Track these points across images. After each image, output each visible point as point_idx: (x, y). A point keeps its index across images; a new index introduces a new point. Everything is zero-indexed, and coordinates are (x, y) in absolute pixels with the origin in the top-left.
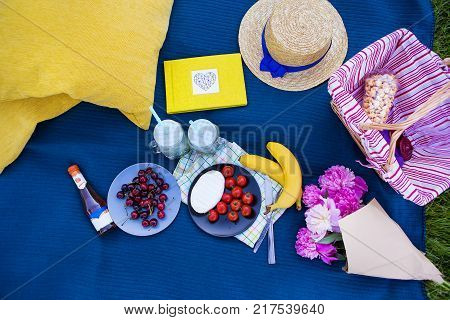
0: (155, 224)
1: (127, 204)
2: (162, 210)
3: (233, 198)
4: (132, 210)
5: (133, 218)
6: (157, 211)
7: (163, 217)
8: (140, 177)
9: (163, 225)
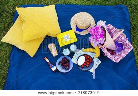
0: (68, 69)
1: (61, 66)
2: (69, 66)
3: (87, 62)
4: (62, 67)
5: (63, 69)
6: (68, 66)
7: (69, 68)
8: (63, 59)
9: (70, 70)
